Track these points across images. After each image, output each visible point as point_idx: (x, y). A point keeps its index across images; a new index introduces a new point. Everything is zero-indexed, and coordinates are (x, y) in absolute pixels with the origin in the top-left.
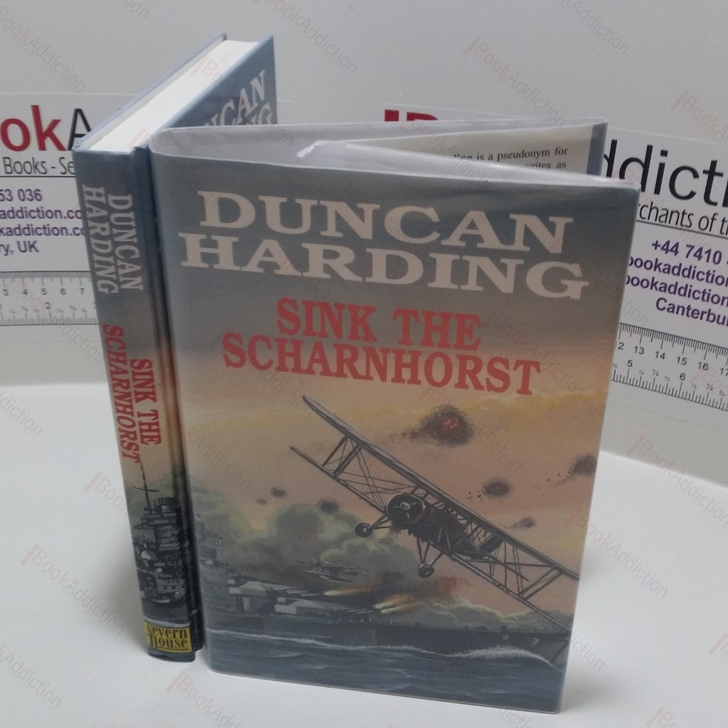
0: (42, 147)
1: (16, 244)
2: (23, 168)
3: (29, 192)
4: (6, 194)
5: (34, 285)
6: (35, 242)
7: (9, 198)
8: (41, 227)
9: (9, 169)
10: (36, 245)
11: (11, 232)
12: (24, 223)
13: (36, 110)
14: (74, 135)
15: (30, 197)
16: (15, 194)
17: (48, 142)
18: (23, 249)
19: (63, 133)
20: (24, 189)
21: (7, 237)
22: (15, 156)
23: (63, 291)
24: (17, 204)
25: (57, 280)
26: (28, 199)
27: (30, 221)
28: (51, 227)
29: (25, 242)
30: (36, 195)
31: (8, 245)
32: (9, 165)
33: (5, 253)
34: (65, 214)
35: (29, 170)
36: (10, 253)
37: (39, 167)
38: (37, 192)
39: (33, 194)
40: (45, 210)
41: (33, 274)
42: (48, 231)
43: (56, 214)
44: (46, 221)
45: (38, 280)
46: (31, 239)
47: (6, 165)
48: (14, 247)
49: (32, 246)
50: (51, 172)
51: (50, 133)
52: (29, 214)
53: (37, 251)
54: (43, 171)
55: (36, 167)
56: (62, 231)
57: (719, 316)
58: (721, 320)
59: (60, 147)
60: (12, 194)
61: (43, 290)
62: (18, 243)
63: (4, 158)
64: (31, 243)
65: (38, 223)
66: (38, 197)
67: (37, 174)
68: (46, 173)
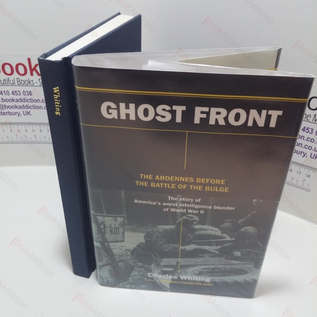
0: (32, 74)
1: (23, 112)
2: (25, 82)
3: (27, 92)
4: (18, 93)
5: (29, 128)
6: (30, 112)
7: (20, 94)
8: (32, 105)
9: (19, 83)
10: (30, 113)
11: (20, 107)
12: (25, 104)
13: (29, 60)
15: (28, 94)
16: (22, 93)
17: (34, 72)
18: (25, 114)
20: (25, 91)
21: (19, 109)
22: (21, 78)
23: (41, 131)
24: (22, 97)
25: (38, 126)
26: (27, 95)
27: (27, 103)
28: (36, 106)
29: (26, 112)
30: (30, 93)
31: (19, 113)
32: (19, 81)
33: (18, 115)
34: (41, 101)
35: (23, 83)
36: (20, 115)
37: (31, 82)
38: (30, 92)
39: (29, 93)
40: (33, 99)
41: (29, 124)
42: (35, 107)
43: (38, 101)
44: (34, 104)
45: (31, 126)
46: (28, 110)
47: (18, 81)
48: (21, 113)
49: (29, 113)
51: (35, 69)
52: (27, 101)
53: (30, 115)
54: (32, 84)
55: (29, 82)
56: (40, 107)
57: (297, 151)
58: (298, 152)
59: (39, 74)
60: (20, 93)
61: (33, 130)
62: (23, 111)
63: (17, 79)
64: (28, 112)
65: (31, 104)
66: (31, 94)
67: (30, 85)
68: (34, 85)
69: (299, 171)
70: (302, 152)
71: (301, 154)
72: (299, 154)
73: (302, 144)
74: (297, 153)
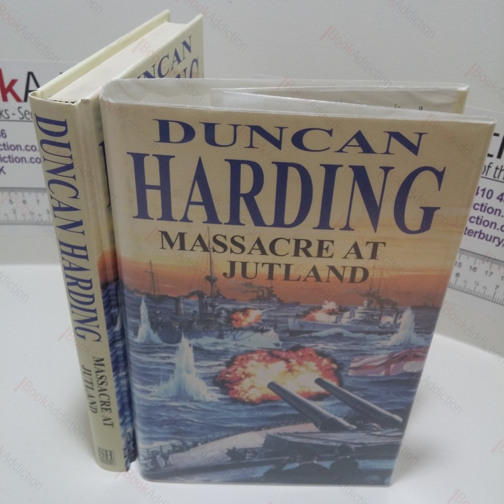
0: (5, 99)
8: (7, 156)
14: (27, 91)
17: (9, 95)
19: (19, 89)
34: (23, 148)
37: (4, 113)
38: (3, 132)
40: (9, 144)
42: (12, 160)
43: (17, 147)
50: (12, 118)
51: (10, 89)
53: (4, 173)
54: (6, 116)
55: (1, 114)
56: (22, 160)
59: (18, 99)
66: (4, 135)
67: (3, 119)
68: (9, 118)
69: (489, 271)
70: (495, 238)
71: (493, 241)
72: (490, 240)
73: (496, 224)
74: (486, 239)
